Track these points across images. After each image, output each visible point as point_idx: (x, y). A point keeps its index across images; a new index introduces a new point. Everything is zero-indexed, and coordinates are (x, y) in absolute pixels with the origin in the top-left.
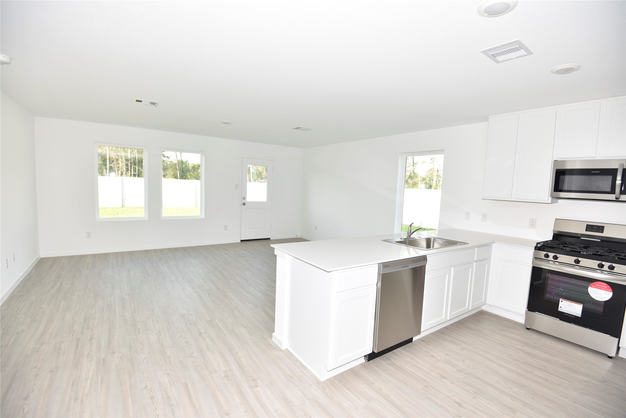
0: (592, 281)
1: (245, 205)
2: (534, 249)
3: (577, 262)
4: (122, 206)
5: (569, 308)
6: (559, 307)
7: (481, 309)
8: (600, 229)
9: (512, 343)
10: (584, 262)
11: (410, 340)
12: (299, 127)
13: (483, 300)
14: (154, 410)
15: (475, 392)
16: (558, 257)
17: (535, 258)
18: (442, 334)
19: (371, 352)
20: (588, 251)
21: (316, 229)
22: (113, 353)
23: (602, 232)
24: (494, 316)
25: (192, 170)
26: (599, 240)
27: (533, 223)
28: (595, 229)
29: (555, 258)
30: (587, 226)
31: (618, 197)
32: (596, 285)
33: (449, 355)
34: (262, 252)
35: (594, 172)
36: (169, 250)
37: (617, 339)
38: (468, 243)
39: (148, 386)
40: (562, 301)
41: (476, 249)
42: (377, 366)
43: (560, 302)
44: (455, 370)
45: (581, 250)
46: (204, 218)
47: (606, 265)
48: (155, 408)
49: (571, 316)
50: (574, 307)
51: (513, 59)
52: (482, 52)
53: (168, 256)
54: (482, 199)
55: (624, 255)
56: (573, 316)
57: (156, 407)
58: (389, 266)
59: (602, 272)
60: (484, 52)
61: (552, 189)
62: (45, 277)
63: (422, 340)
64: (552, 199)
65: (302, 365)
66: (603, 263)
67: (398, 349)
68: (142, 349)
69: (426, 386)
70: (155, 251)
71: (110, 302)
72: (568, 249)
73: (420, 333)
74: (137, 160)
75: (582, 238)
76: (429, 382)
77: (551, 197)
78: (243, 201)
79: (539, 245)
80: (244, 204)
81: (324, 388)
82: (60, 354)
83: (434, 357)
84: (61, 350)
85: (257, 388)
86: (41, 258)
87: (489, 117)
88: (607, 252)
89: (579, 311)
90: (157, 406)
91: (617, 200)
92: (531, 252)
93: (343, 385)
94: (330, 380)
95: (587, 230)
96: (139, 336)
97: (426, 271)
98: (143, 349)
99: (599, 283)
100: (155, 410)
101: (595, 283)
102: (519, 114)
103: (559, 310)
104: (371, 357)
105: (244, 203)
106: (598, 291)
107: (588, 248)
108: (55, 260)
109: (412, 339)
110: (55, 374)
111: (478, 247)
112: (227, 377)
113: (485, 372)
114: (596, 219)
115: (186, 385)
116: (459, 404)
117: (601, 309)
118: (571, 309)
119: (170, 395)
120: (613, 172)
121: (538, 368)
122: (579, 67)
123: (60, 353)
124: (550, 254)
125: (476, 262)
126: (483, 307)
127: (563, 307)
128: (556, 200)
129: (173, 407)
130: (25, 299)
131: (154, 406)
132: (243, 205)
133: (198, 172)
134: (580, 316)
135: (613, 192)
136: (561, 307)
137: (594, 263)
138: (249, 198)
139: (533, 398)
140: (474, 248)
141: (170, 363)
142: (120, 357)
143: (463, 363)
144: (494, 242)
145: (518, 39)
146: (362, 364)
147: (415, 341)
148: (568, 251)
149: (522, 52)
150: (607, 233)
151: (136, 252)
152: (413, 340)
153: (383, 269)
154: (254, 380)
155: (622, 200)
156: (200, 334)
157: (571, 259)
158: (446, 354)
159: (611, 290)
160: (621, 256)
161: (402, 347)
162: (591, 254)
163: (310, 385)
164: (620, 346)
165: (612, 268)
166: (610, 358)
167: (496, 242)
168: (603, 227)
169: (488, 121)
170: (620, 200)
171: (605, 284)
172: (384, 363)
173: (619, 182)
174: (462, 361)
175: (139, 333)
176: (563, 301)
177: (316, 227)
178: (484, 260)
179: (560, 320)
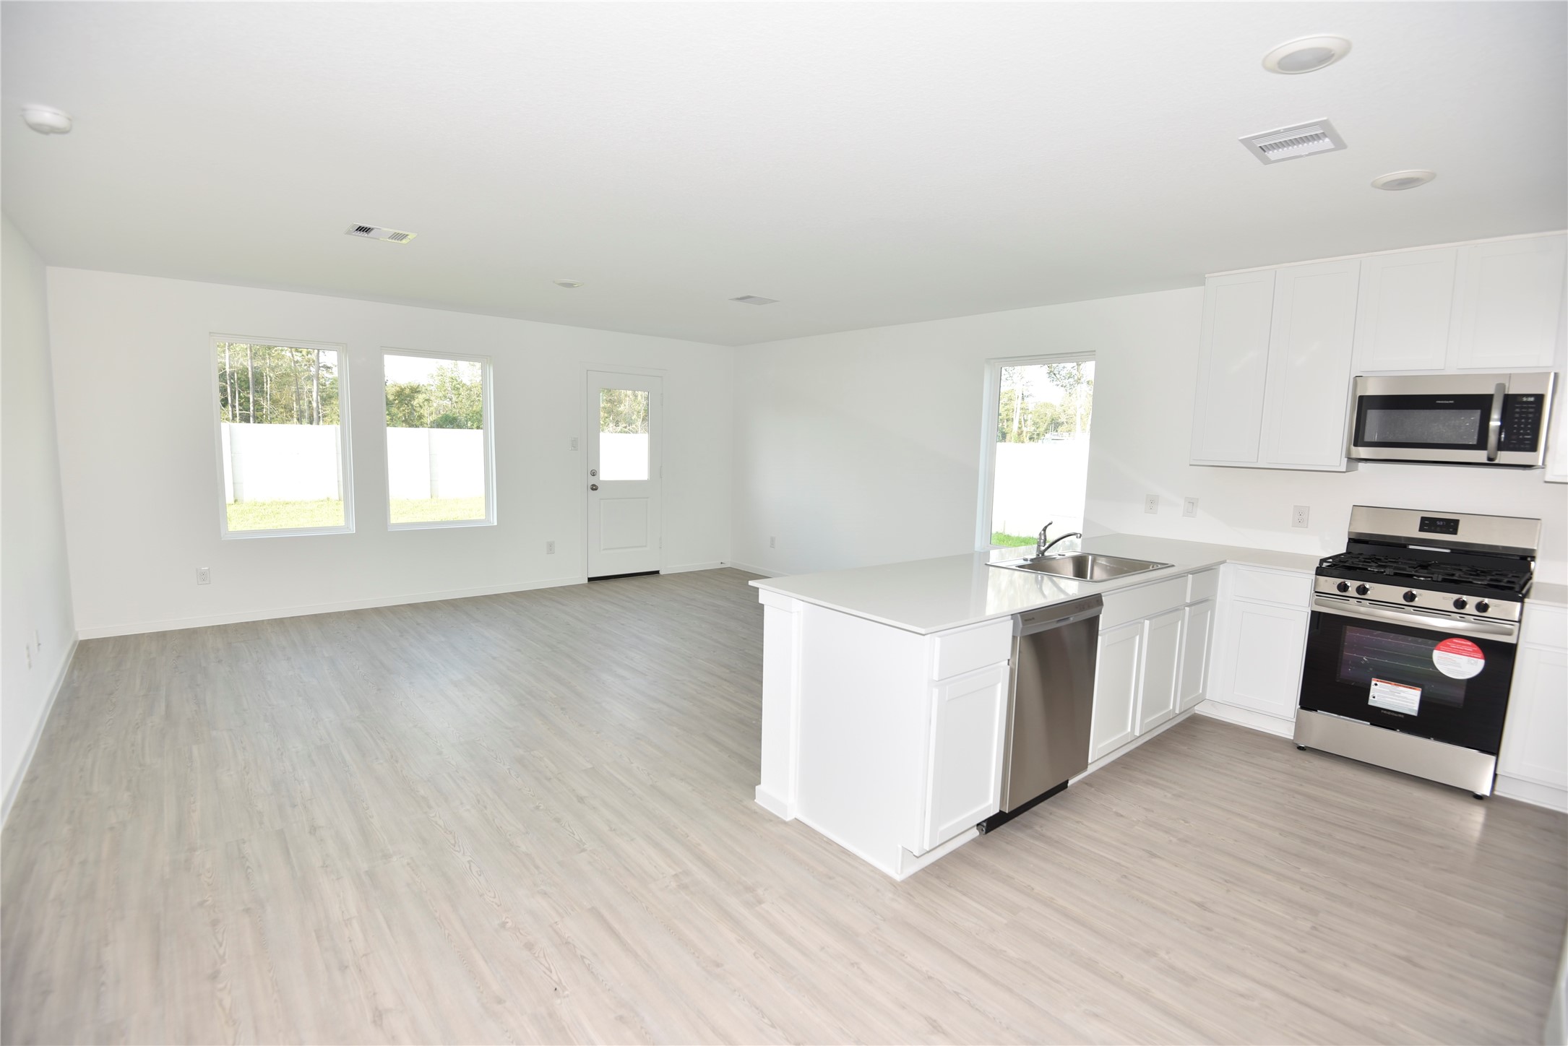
0: (1439, 637)
1: (596, 489)
2: (1314, 573)
3: (1410, 597)
4: (236, 501)
5: (1392, 699)
6: (1371, 698)
7: (1193, 713)
8: (1451, 525)
9: (1274, 779)
10: (1425, 597)
11: (1064, 786)
12: (749, 294)
13: (1201, 692)
14: (545, 973)
15: (1226, 881)
16: (1367, 590)
17: (1316, 592)
18: (1125, 768)
19: (998, 811)
20: (1433, 574)
21: (772, 545)
22: (386, 857)
23: (1455, 532)
24: (1225, 725)
25: (397, 402)
26: (1448, 551)
27: (1301, 518)
28: (1439, 526)
29: (1363, 591)
30: (1423, 519)
31: (1492, 457)
32: (1449, 646)
33: (1153, 811)
34: (652, 605)
35: (1442, 402)
36: (414, 607)
37: (1493, 758)
38: (1173, 566)
39: (507, 922)
40: (1376, 685)
41: (1190, 576)
42: (1008, 843)
43: (1373, 687)
44: (1174, 840)
45: (1416, 571)
46: (496, 524)
47: (1472, 601)
48: (546, 968)
49: (1396, 715)
50: (1402, 694)
51: (1301, 156)
52: (1241, 141)
53: (418, 624)
54: (1191, 465)
55: (1506, 580)
56: (1400, 716)
57: (547, 965)
58: (1033, 619)
59: (1463, 616)
60: (1247, 142)
61: (1350, 439)
62: (117, 690)
63: (1087, 784)
64: (1348, 461)
65: (845, 851)
66: (1465, 598)
67: (1041, 804)
68: (453, 842)
69: (1125, 876)
70: (377, 611)
71: (321, 740)
72: (1388, 571)
73: (1087, 767)
74: (250, 376)
75: (1411, 547)
76: (1127, 868)
77: (1346, 459)
78: (592, 481)
79: (1325, 565)
80: (594, 488)
81: (909, 894)
82: (249, 871)
83: (1122, 816)
84: (247, 860)
85: (763, 905)
86: (81, 641)
87: (1206, 276)
88: (1471, 575)
89: (1413, 703)
90: (548, 963)
91: (1491, 463)
92: (1306, 579)
93: (950, 886)
94: (915, 877)
95: (1421, 530)
96: (434, 815)
97: (1100, 628)
98: (455, 842)
99: (1455, 640)
100: (548, 973)
101: (1448, 642)
102: (1276, 272)
103: (1370, 703)
104: (992, 824)
105: (593, 485)
106: (1454, 659)
107: (1429, 568)
108: (123, 645)
109: (1067, 782)
110: (259, 917)
111: (1194, 572)
112: (684, 887)
113: (1236, 841)
114: (1440, 505)
115: (594, 912)
116: (1201, 905)
117: (1460, 694)
118: (1396, 699)
119: (568, 937)
120: (1481, 403)
121: (1340, 826)
122: (1432, 176)
123: (248, 867)
124: (1349, 583)
125: (1190, 605)
126: (1196, 708)
127: (1378, 696)
128: (1354, 464)
129: (587, 962)
130: (89, 746)
131: (541, 964)
132: (592, 489)
133: (412, 405)
134: (1415, 713)
135: (1481, 444)
136: (1374, 697)
137: (1445, 600)
138: (605, 474)
139: (1345, 885)
140: (1186, 575)
141: (537, 867)
142: (408, 864)
143: (1187, 824)
144: (1224, 562)
145: (1325, 118)
146: (974, 840)
147: (1072, 785)
148: (1389, 575)
149: (1326, 143)
150: (1466, 535)
151: (329, 615)
152: (1069, 785)
153: (1023, 625)
154: (749, 889)
155: (1502, 462)
156: (581, 799)
157: (1395, 593)
158: (1145, 808)
159: (1481, 655)
160: (1500, 581)
161: (1049, 800)
162: (1440, 580)
163: (878, 890)
164: (1498, 773)
165: (1482, 608)
166: (1480, 798)
167: (1228, 561)
168: (1456, 522)
169: (1204, 284)
170: (1496, 462)
171: (1469, 643)
172: (1020, 834)
173: (1495, 423)
174: (1183, 822)
175: (430, 807)
176: (1378, 683)
177: (773, 540)
178: (1203, 602)
179: (1371, 724)
